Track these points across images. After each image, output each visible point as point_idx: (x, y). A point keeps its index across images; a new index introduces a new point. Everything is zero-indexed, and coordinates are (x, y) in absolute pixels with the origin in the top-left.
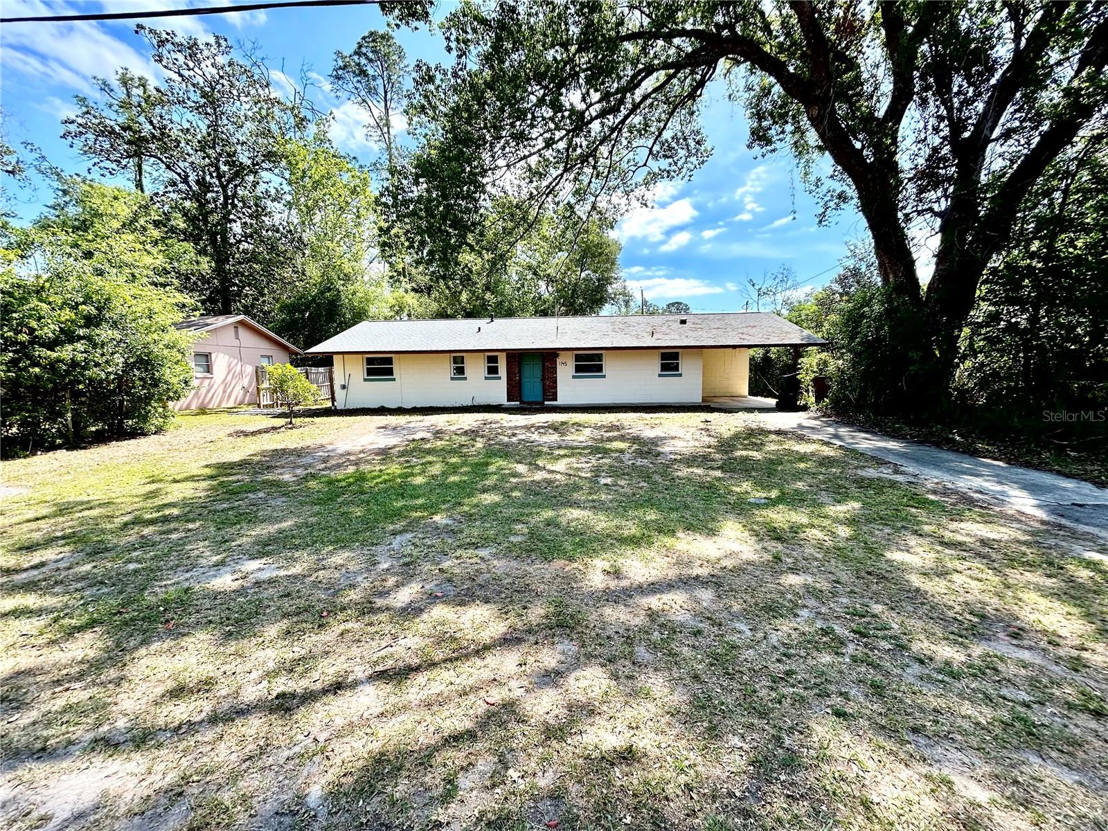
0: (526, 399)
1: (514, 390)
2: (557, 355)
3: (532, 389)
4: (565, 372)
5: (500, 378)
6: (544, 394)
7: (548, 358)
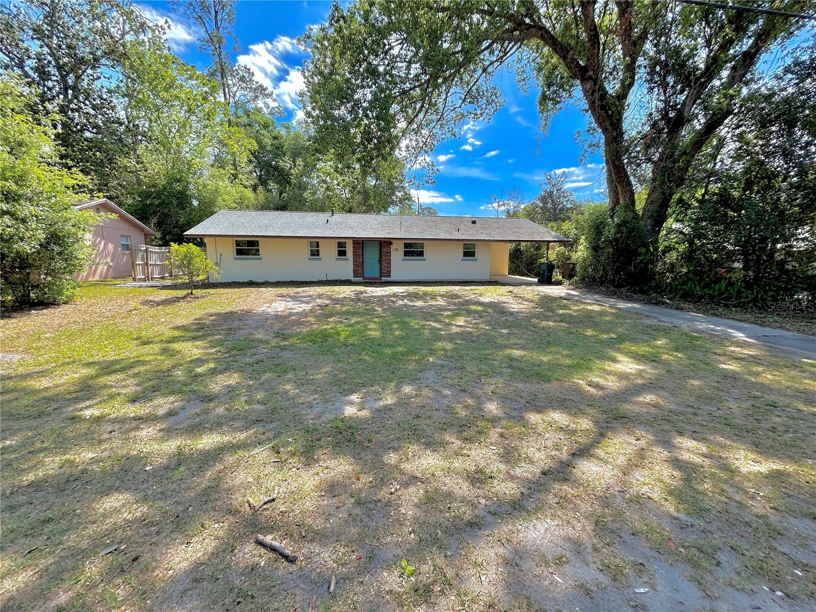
0: (366, 275)
1: (359, 269)
2: (391, 243)
3: (372, 267)
4: (397, 254)
5: (348, 259)
6: (381, 272)
7: (384, 244)
